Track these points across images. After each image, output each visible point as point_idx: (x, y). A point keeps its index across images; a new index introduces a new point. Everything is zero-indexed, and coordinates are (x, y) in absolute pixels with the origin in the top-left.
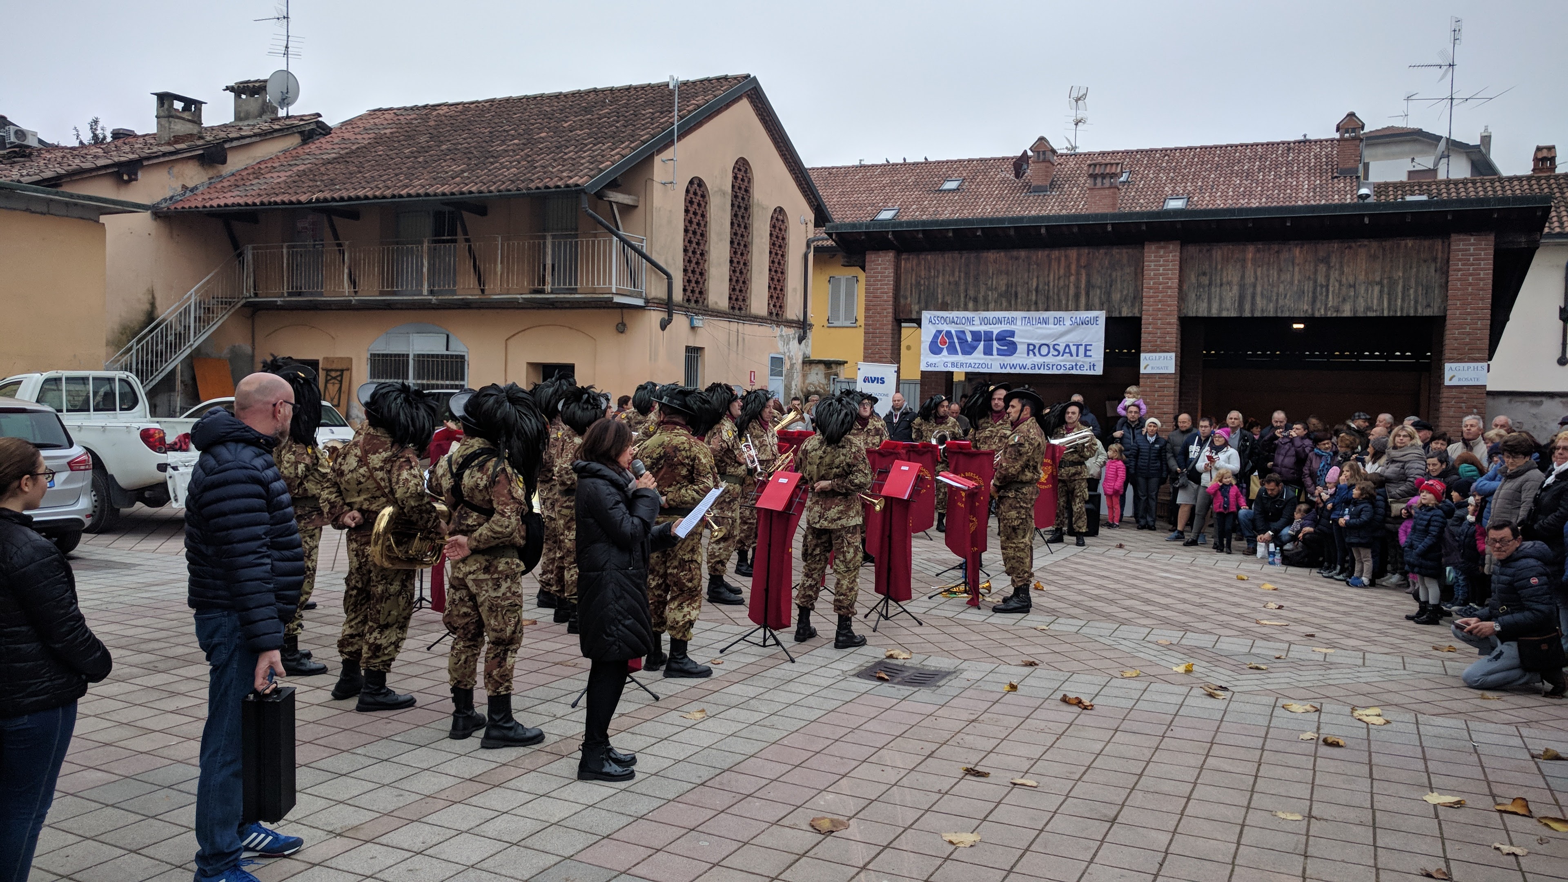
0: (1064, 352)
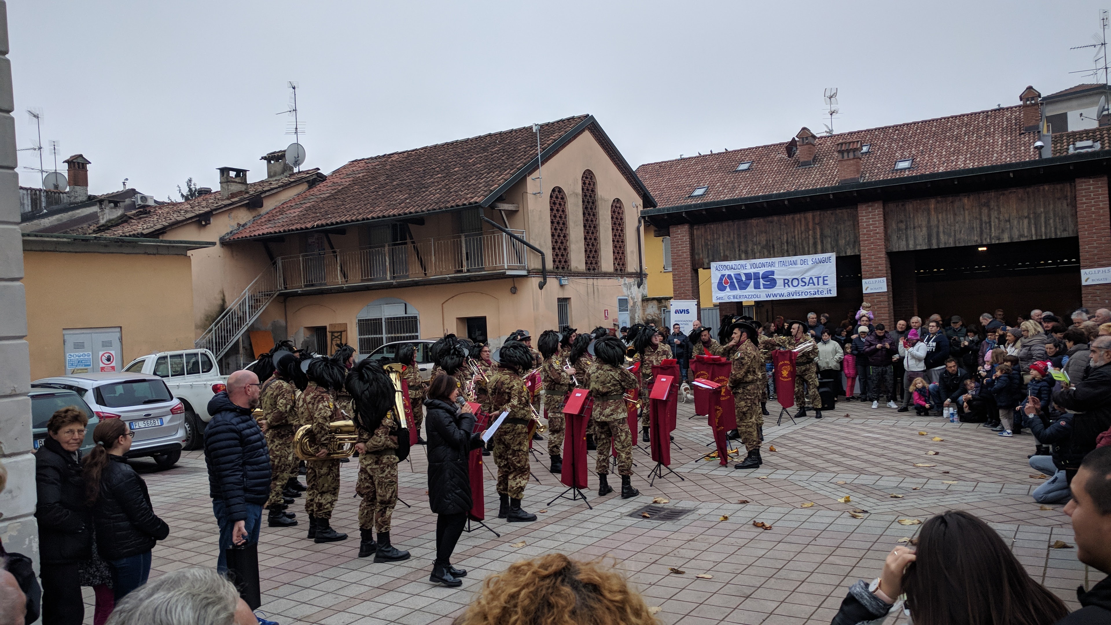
0: (809, 283)
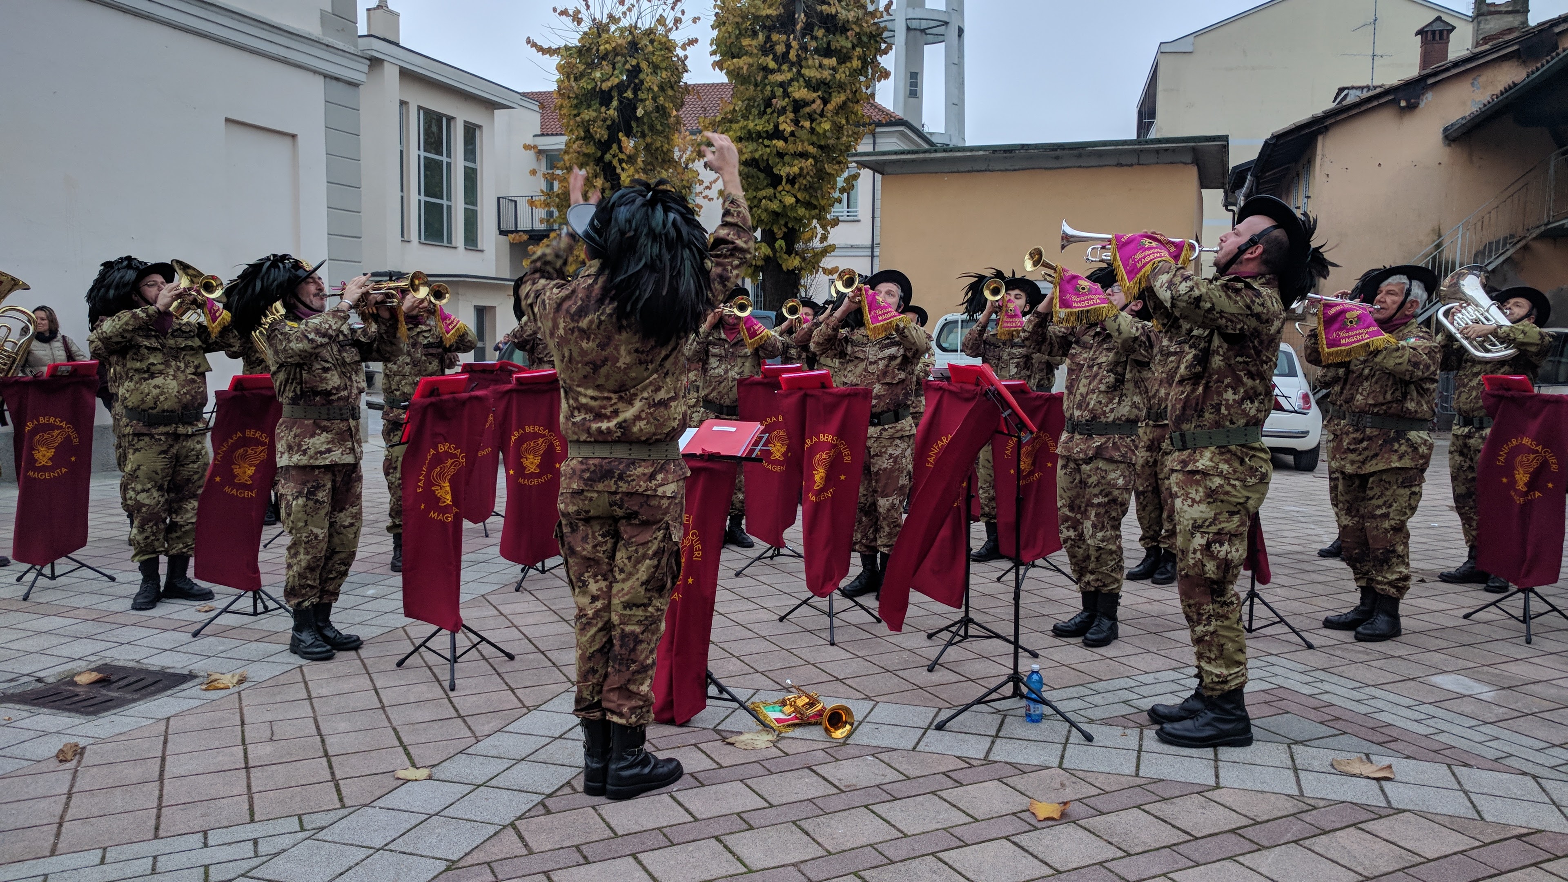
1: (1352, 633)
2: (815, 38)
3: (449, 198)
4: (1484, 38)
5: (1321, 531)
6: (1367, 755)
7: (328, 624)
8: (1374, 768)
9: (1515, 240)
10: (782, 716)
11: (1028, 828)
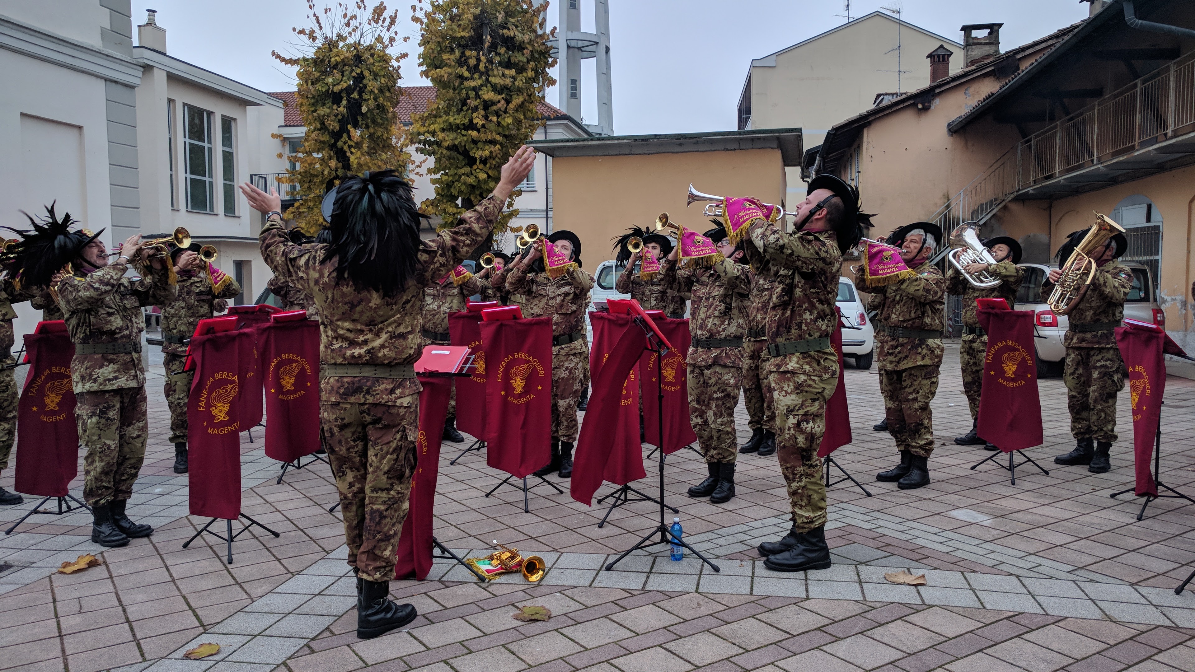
1: (896, 484)
2: (497, 54)
3: (211, 176)
4: (971, 61)
5: (875, 413)
6: (908, 569)
7: (125, 517)
8: (913, 578)
9: (998, 202)
10: (491, 568)
11: (675, 637)
